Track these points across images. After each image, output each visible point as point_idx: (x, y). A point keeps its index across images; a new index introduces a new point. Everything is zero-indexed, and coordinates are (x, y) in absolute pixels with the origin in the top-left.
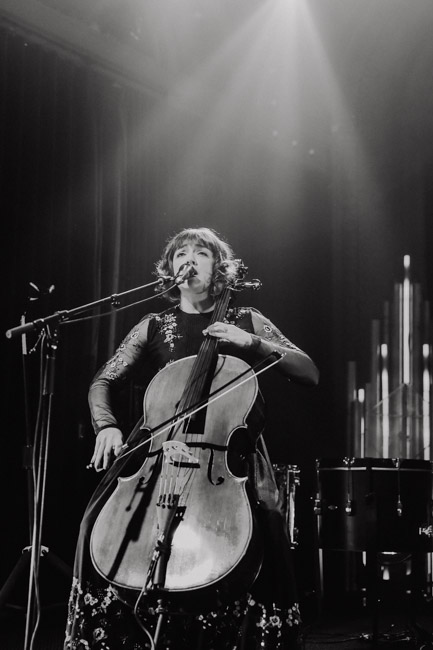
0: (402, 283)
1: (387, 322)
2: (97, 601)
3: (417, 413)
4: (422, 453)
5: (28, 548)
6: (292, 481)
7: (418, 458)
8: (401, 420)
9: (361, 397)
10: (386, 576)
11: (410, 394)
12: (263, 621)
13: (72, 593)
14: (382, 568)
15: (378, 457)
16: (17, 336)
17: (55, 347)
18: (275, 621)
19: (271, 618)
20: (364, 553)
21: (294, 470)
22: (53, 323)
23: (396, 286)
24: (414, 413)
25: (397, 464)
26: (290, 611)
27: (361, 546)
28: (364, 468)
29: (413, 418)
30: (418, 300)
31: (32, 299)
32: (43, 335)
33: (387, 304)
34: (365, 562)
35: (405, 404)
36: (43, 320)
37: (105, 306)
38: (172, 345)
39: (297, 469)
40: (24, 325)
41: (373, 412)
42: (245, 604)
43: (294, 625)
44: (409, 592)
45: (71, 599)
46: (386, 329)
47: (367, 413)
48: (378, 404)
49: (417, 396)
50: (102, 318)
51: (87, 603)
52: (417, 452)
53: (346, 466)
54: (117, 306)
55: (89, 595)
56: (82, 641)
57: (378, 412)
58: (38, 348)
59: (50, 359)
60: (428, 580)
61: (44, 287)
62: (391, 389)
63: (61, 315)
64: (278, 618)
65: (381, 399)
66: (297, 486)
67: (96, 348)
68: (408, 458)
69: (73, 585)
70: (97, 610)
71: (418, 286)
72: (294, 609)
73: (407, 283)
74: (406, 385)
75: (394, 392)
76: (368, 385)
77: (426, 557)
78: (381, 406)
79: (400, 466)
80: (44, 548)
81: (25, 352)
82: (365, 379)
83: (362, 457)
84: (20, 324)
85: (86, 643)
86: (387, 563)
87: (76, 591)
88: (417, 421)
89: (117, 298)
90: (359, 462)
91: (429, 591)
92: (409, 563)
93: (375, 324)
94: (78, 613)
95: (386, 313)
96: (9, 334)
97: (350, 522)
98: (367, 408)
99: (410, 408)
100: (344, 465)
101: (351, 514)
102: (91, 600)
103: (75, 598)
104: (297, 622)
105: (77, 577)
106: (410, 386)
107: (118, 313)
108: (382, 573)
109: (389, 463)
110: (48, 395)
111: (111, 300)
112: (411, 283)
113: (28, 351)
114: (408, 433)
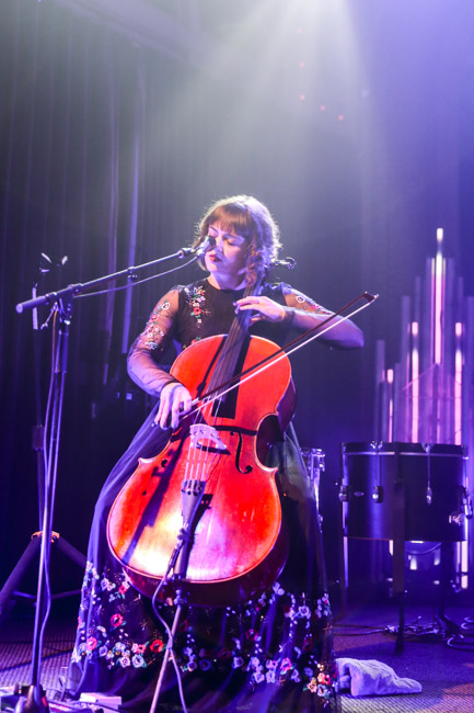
0: (435, 257)
1: (418, 298)
2: (114, 586)
3: (449, 395)
4: (453, 438)
5: (38, 533)
6: (316, 466)
7: (448, 443)
8: (431, 402)
9: (390, 378)
10: (414, 566)
11: (441, 375)
12: (292, 612)
13: (86, 577)
14: (410, 557)
15: (406, 441)
16: (28, 310)
17: (68, 323)
18: (304, 611)
19: (300, 608)
20: (391, 542)
21: (319, 454)
22: (66, 297)
23: (428, 261)
24: (445, 395)
25: (427, 449)
26: (319, 601)
27: (388, 534)
28: (392, 453)
29: (444, 400)
30: (452, 275)
31: (43, 271)
32: (55, 309)
33: (418, 279)
34: (391, 551)
35: (435, 385)
36: (55, 294)
37: (121, 280)
38: (200, 321)
39: (322, 453)
40: (35, 299)
41: (403, 393)
42: (270, 593)
43: (323, 616)
44: (437, 582)
45: (85, 584)
46: (417, 306)
47: (396, 395)
48: (408, 385)
49: (449, 377)
50: (117, 292)
51: (103, 589)
52: (448, 436)
53: (374, 450)
54: (134, 280)
55: (106, 580)
56: (99, 628)
57: (408, 393)
58: (50, 323)
59: (63, 335)
60: (457, 570)
61: (56, 259)
62: (421, 370)
63: (75, 288)
64: (307, 609)
65: (411, 379)
66: (321, 472)
67: (110, 322)
68: (438, 442)
69: (87, 570)
70: (115, 596)
71: (451, 261)
72: (324, 599)
73: (439, 258)
74: (437, 366)
75: (425, 373)
76: (397, 366)
77: (455, 546)
78: (411, 388)
79: (431, 451)
80: (55, 534)
81: (36, 327)
82: (395, 359)
83: (390, 441)
84: (31, 298)
85: (103, 630)
86: (415, 552)
87: (91, 576)
88: (448, 403)
89: (135, 271)
90: (387, 447)
91: (458, 581)
92: (438, 552)
93: (406, 301)
94: (95, 599)
95: (418, 289)
96: (20, 308)
97: (376, 510)
98: (396, 389)
99: (441, 390)
100: (371, 449)
101: (379, 501)
102: (108, 585)
103: (89, 584)
104: (326, 613)
105: (92, 561)
106: (442, 367)
107: (135, 287)
108: (409, 562)
109: (418, 447)
110: (60, 373)
111: (128, 273)
112: (443, 257)
113: (39, 325)
114: (439, 416)
